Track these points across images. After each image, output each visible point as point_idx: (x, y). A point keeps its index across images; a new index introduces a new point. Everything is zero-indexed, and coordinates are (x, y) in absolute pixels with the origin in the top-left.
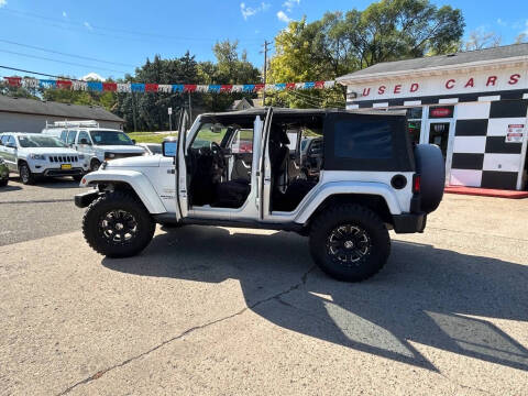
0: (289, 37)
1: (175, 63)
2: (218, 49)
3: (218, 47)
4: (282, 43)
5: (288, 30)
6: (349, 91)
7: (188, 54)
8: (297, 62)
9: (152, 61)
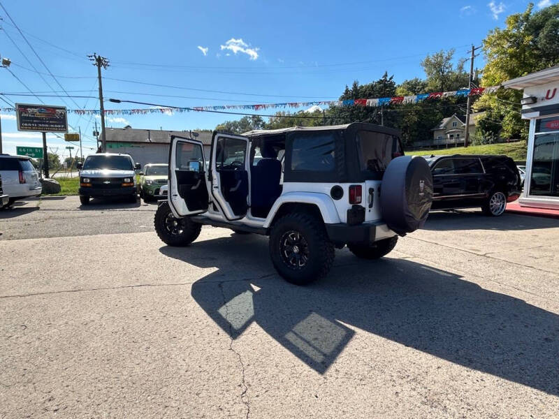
0: (505, 36)
1: (372, 87)
2: (428, 64)
3: (427, 61)
4: (492, 44)
5: (506, 27)
6: (525, 96)
7: (386, 75)
8: (514, 63)
9: (351, 88)
